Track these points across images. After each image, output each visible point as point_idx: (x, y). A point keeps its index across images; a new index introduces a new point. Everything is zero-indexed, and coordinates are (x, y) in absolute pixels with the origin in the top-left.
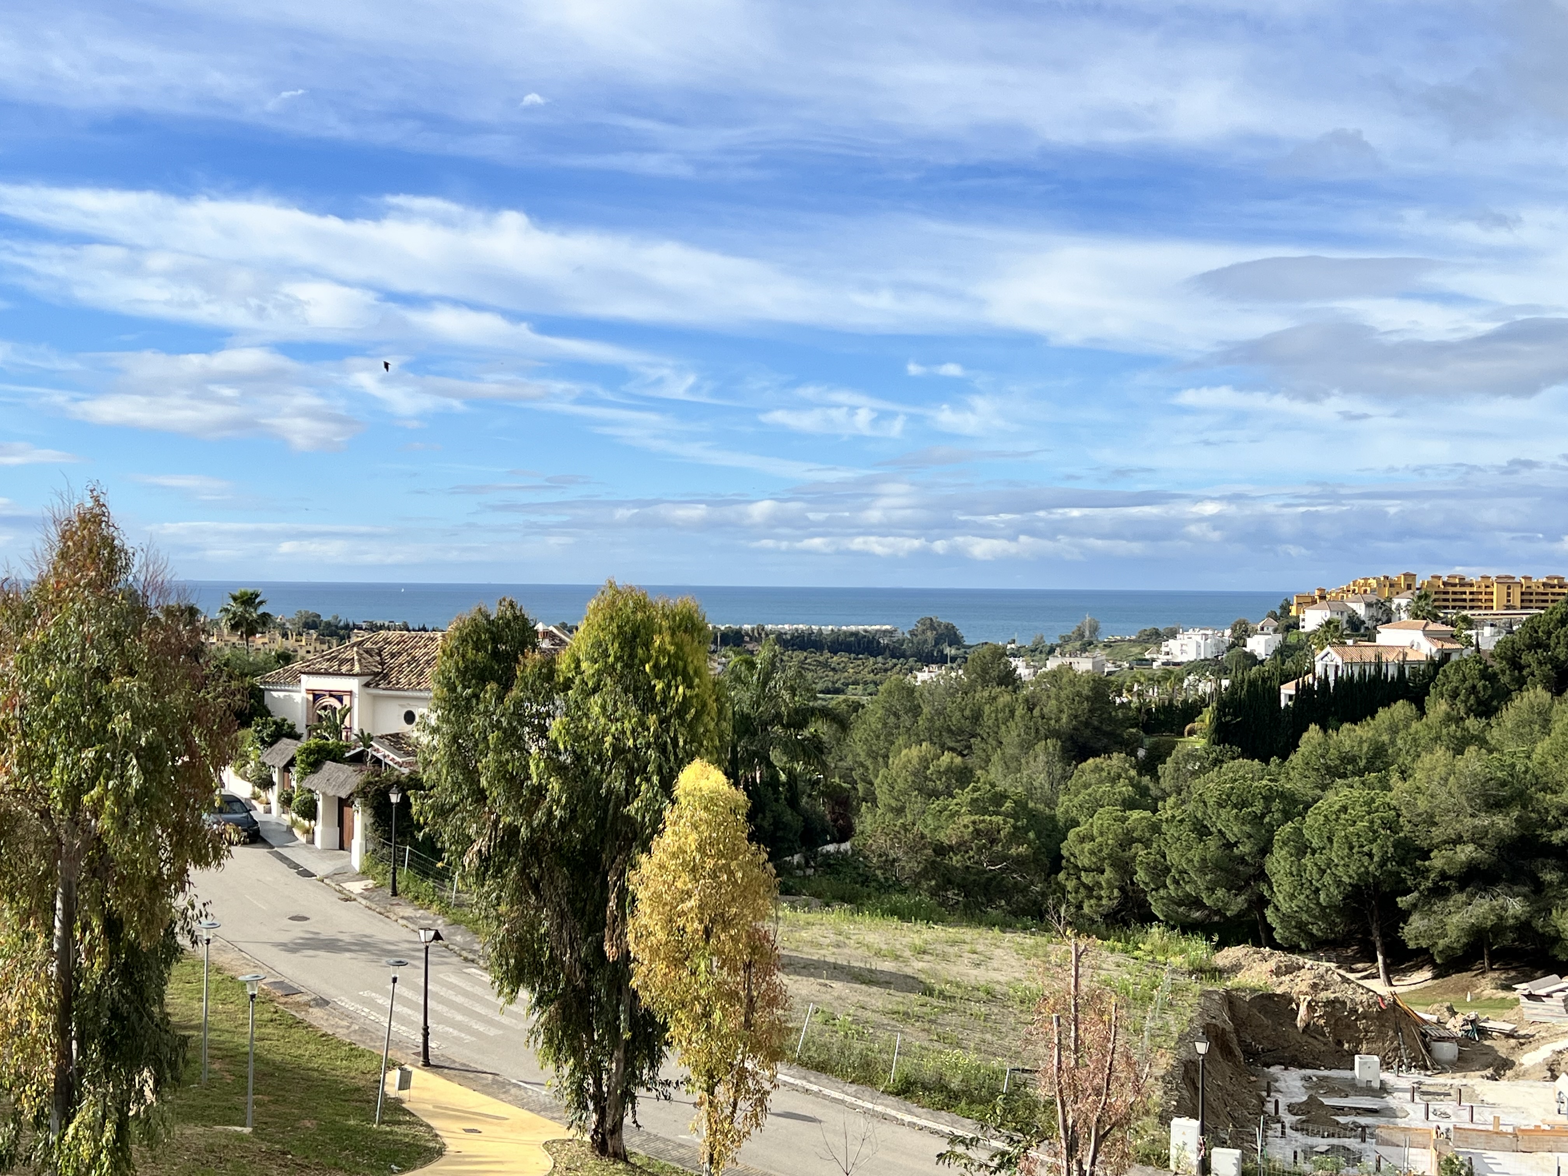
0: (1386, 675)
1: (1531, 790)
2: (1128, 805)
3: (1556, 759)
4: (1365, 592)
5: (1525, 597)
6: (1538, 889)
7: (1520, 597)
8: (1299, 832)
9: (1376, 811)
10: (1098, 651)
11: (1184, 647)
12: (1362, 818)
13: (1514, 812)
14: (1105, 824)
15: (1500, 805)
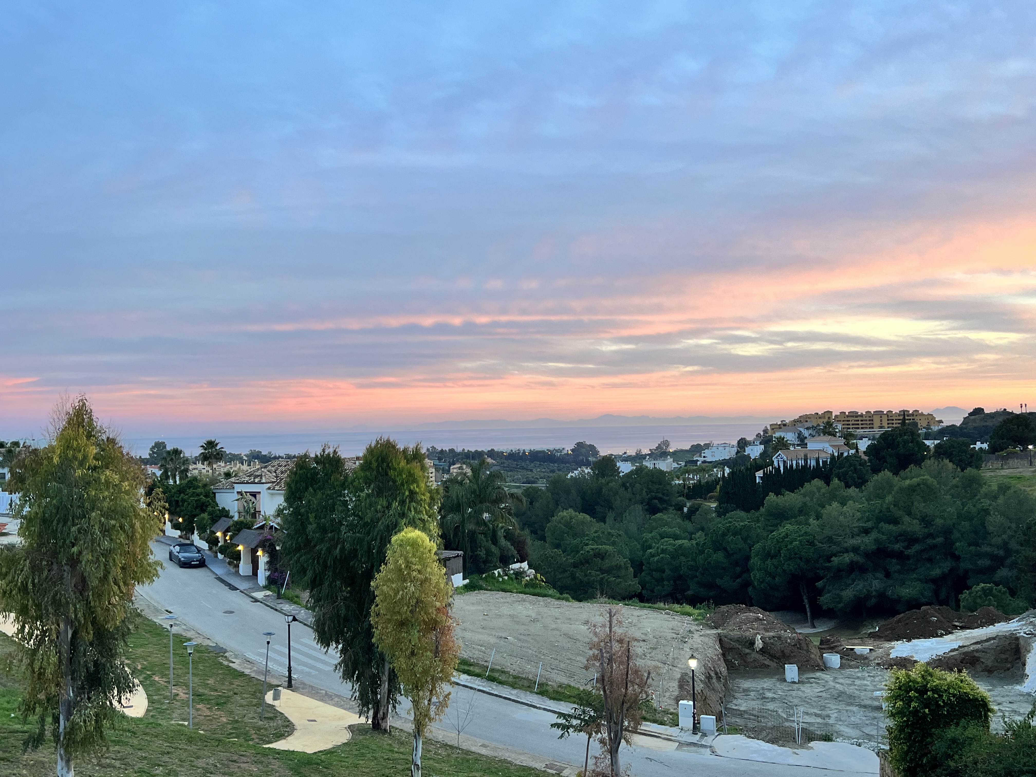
0: (810, 466)
1: (882, 523)
2: (676, 537)
3: (895, 506)
4: (807, 421)
5: (889, 422)
6: (888, 575)
7: (887, 422)
8: (764, 548)
9: (802, 536)
10: (669, 457)
11: (713, 454)
12: (795, 540)
13: (874, 535)
14: (665, 547)
15: (866, 531)
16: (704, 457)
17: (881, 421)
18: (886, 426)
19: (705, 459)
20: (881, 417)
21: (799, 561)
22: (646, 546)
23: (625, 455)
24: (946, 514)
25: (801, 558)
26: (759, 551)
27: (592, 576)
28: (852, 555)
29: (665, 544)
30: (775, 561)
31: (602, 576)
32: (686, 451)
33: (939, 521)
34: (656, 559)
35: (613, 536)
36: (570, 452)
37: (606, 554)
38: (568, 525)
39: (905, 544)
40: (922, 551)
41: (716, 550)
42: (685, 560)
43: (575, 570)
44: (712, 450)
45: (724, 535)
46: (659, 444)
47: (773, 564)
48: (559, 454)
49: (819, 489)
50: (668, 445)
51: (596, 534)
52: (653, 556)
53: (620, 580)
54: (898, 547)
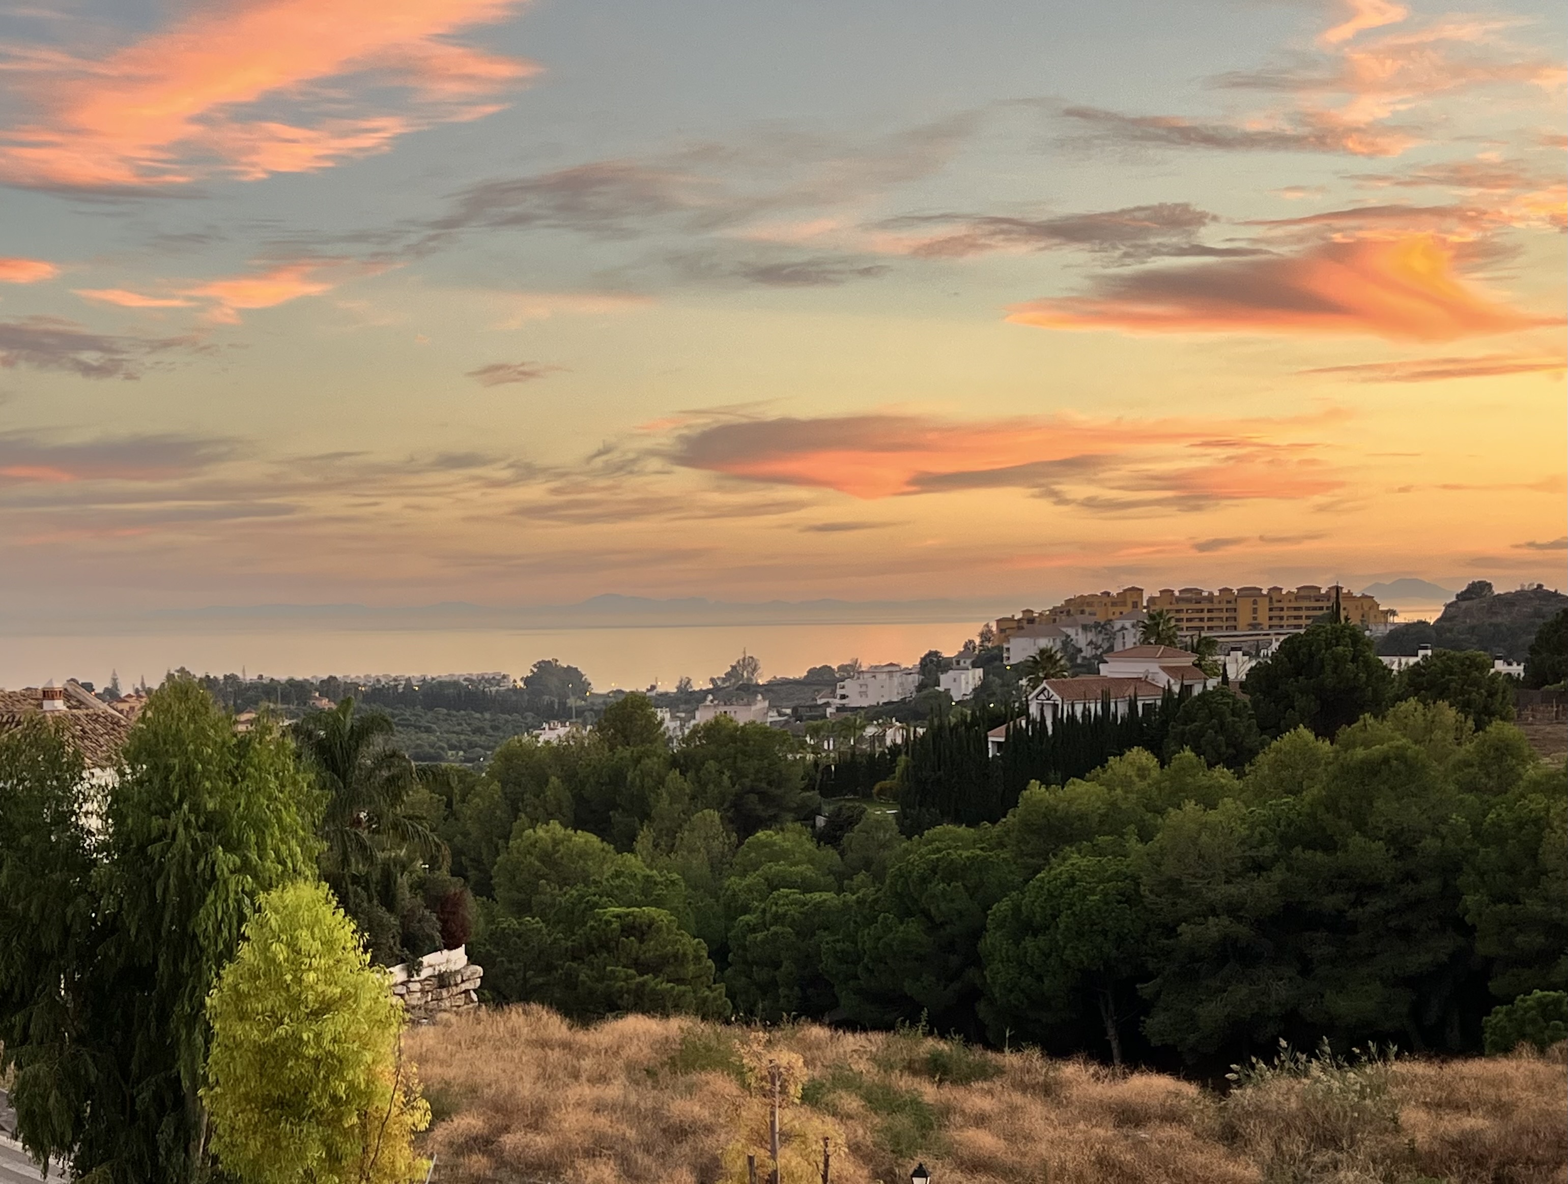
0: (1115, 716)
1: (1299, 849)
2: (807, 887)
3: (1328, 810)
4: (1082, 612)
5: (1273, 614)
6: (1306, 969)
7: (1268, 614)
8: (1017, 909)
9: (1109, 880)
10: (760, 697)
11: (864, 689)
12: (1093, 892)
13: (1278, 875)
14: (781, 910)
15: (1259, 867)
16: (843, 697)
17: (1255, 611)
18: (1266, 623)
19: (844, 701)
20: (1255, 602)
21: (1100, 939)
22: (735, 909)
23: (653, 693)
24: (1444, 829)
25: (1104, 933)
26: (1006, 916)
27: (616, 979)
28: (1225, 920)
29: (781, 902)
30: (1042, 941)
31: (641, 979)
32: (796, 682)
33: (1430, 843)
34: (760, 936)
35: (656, 883)
36: (520, 684)
37: (649, 927)
38: (547, 858)
39: (1352, 896)
40: (1388, 912)
41: (905, 914)
42: (830, 939)
43: (575, 965)
44: (861, 681)
45: (924, 880)
46: (734, 668)
47: (1038, 948)
48: (494, 689)
49: (1142, 772)
50: (755, 669)
51: (618, 882)
52: (753, 930)
53: (683, 988)
54: (1331, 902)
